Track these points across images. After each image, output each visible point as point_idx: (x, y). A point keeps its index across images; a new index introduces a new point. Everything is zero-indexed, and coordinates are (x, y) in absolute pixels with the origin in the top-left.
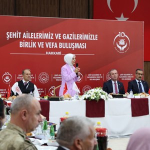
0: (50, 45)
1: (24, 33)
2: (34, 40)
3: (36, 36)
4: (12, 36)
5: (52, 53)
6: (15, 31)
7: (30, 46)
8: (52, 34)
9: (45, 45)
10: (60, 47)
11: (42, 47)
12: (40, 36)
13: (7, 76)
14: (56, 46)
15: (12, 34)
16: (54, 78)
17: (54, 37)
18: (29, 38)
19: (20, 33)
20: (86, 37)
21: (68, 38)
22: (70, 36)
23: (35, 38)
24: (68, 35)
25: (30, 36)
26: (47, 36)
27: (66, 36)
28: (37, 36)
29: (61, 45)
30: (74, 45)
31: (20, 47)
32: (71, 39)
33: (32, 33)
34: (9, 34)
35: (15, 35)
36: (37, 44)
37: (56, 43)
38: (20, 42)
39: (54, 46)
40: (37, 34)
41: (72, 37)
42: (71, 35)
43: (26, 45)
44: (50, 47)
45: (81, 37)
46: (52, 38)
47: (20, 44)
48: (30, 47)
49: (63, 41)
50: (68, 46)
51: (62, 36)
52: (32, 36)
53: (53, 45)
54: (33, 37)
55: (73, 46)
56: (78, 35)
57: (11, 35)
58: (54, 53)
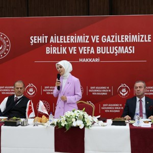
0: (85, 50)
1: (52, 37)
2: (64, 45)
3: (66, 40)
4: (36, 41)
5: (87, 60)
6: (40, 35)
7: (59, 51)
8: (88, 37)
9: (78, 51)
10: (98, 53)
11: (75, 53)
12: (72, 39)
13: (31, 88)
14: (92, 51)
15: (37, 38)
16: (90, 91)
17: (90, 39)
18: (58, 42)
19: (46, 37)
20: (135, 38)
21: (109, 40)
22: (111, 38)
23: (65, 42)
24: (109, 37)
25: (59, 40)
26: (80, 39)
27: (107, 38)
28: (68, 39)
29: (99, 50)
30: (118, 49)
31: (47, 53)
32: (112, 41)
33: (61, 37)
34: (33, 39)
35: (41, 39)
36: (67, 50)
37: (92, 48)
38: (47, 48)
39: (89, 52)
40: (68, 37)
41: (114, 40)
42: (113, 36)
43: (54, 51)
44: (85, 53)
45: (126, 38)
46: (87, 42)
47: (47, 50)
48: (58, 53)
49: (101, 44)
50: (109, 51)
51: (100, 38)
52: (62, 39)
53: (88, 50)
54: (63, 41)
55: (115, 51)
56: (122, 36)
57: (35, 39)
58: (90, 60)
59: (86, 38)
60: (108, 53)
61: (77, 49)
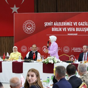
0: (70, 29)
1: (55, 23)
2: (61, 27)
4: (47, 25)
5: (71, 34)
6: (49, 22)
7: (58, 30)
8: (72, 23)
9: (67, 30)
10: (76, 31)
11: (66, 31)
12: (64, 24)
13: (45, 48)
14: (74, 30)
15: (47, 23)
16: (73, 50)
19: (52, 23)
21: (82, 24)
22: (83, 23)
23: (61, 25)
26: (68, 24)
27: (81, 23)
28: (62, 24)
29: (77, 29)
30: (86, 29)
31: (52, 31)
32: (83, 25)
33: (59, 23)
34: (46, 23)
35: (50, 24)
36: (62, 29)
37: (74, 28)
38: (52, 28)
40: (62, 23)
42: (84, 23)
43: (56, 30)
44: (70, 31)
46: (71, 25)
47: (52, 29)
48: (58, 31)
49: (78, 27)
50: (82, 30)
51: (78, 23)
52: (59, 24)
53: (72, 29)
55: (85, 30)
57: (47, 24)
58: (73, 34)
59: (71, 23)
60: (81, 31)
61: (67, 29)
